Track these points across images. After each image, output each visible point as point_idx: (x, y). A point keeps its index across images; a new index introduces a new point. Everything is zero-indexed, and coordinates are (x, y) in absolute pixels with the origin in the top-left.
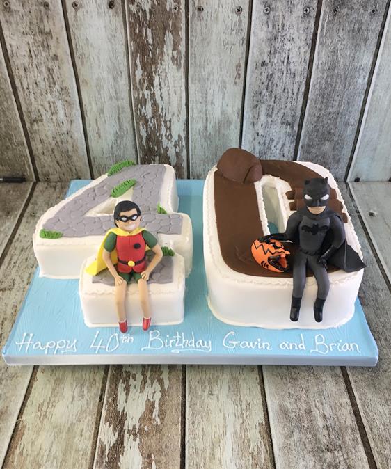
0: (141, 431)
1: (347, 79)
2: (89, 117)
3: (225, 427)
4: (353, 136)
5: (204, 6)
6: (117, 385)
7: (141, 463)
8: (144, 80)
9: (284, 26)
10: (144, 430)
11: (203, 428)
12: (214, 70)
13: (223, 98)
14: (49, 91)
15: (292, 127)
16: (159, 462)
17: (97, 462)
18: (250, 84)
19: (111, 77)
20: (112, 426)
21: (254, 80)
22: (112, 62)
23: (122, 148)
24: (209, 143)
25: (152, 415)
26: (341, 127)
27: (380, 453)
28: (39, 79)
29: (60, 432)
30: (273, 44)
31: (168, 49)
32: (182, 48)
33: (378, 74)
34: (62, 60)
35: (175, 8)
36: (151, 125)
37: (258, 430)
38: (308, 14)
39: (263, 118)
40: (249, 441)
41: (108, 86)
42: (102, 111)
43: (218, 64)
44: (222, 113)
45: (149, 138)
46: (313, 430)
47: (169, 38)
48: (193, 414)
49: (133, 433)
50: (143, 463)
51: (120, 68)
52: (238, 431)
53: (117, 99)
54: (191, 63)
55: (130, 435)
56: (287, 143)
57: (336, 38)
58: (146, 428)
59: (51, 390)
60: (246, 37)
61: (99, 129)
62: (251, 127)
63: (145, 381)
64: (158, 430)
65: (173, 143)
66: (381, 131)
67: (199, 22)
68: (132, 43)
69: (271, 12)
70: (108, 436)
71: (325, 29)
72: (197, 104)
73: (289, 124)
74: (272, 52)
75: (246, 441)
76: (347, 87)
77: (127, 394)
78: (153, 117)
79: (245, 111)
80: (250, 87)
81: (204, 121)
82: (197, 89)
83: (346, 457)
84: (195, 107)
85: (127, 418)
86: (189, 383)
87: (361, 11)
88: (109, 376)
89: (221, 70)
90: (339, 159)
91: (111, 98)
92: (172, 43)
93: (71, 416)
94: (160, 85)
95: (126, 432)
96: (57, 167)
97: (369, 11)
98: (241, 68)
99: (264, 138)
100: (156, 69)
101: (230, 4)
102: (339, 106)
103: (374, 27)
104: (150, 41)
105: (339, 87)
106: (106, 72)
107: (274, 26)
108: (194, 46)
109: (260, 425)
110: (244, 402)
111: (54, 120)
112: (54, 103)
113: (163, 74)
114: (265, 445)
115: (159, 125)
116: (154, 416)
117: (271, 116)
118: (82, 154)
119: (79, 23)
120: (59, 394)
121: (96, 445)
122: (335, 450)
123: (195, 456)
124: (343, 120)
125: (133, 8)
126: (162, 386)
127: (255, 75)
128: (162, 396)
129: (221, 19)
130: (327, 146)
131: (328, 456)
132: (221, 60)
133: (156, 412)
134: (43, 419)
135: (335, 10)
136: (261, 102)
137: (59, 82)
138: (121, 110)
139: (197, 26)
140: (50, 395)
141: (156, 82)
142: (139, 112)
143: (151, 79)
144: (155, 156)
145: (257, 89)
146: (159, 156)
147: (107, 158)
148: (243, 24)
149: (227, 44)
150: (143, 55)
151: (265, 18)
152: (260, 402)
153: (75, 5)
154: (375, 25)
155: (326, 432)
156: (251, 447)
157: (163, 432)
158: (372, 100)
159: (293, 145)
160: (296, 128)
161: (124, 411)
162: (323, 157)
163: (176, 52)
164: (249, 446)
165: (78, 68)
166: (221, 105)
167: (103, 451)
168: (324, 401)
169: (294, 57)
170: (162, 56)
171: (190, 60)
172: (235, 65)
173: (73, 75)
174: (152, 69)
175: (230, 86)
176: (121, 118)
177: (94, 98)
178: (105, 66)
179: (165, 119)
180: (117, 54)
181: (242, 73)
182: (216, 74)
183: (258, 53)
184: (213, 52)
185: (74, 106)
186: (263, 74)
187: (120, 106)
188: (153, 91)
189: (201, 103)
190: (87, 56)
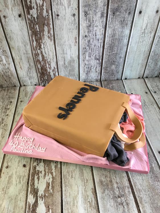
0: (45, 196)
1: (120, 40)
3: (78, 191)
4: (123, 62)
5: (59, 14)
6: (34, 177)
7: (45, 210)
8: (37, 46)
9: (93, 21)
10: (46, 195)
11: (69, 193)
12: (66, 41)
13: (71, 52)
15: (99, 60)
16: (53, 209)
17: (28, 212)
18: (81, 45)
19: (23, 45)
20: (33, 195)
21: (83, 43)
22: (23, 39)
23: (31, 73)
24: (66, 69)
25: (49, 189)
26: (118, 59)
27: (139, 197)
29: (12, 199)
30: (89, 28)
31: (46, 33)
32: (52, 32)
33: (132, 38)
34: (2, 39)
35: (47, 16)
36: (42, 63)
37: (91, 191)
38: (103, 15)
39: (87, 58)
40: (88, 196)
41: (22, 49)
42: (21, 59)
43: (67, 38)
44: (71, 57)
45: (42, 69)
46: (113, 189)
47: (46, 28)
48: (65, 186)
49: (41, 197)
50: (46, 210)
51: (26, 42)
52: (84, 193)
53: (27, 54)
54: (56, 38)
55: (40, 198)
56: (97, 67)
57: (115, 24)
58: (47, 195)
59: (7, 181)
60: (78, 26)
61: (21, 66)
62: (83, 62)
63: (45, 174)
64: (52, 195)
65: (52, 70)
66: (134, 60)
67: (58, 21)
68: (31, 31)
69: (88, 15)
70: (31, 200)
71: (110, 21)
72: (60, 54)
73: (98, 59)
74: (89, 31)
75: (87, 196)
76: (120, 44)
77: (38, 180)
78: (43, 60)
79: (80, 56)
80: (81, 46)
81: (64, 61)
82: (60, 49)
83: (126, 199)
84: (59, 56)
85: (39, 191)
86: (63, 173)
87: (125, 13)
88: (31, 173)
90: (118, 71)
91: (24, 54)
92: (47, 30)
93: (16, 192)
94: (44, 48)
95: (39, 197)
96: (5, 82)
97: (128, 13)
98: (77, 39)
99: (88, 66)
100: (42, 41)
101: (70, 13)
102: (117, 51)
103: (130, 19)
104: (38, 30)
105: (117, 43)
106: (21, 44)
107: (89, 21)
108: (57, 31)
109: (92, 189)
110: (85, 180)
111: (2, 64)
112: (1, 57)
113: (45, 43)
114: (94, 197)
115: (45, 63)
116: (50, 189)
117: (90, 57)
118: (15, 76)
119: (7, 24)
120: (11, 183)
121: (27, 204)
122: (121, 197)
123: (67, 205)
124: (119, 56)
125: (29, 17)
126: (52, 175)
127: (83, 41)
128: (53, 180)
129: (67, 19)
130: (113, 67)
131: (119, 199)
132: (68, 36)
133: (50, 187)
134: (5, 195)
135: (114, 13)
136: (86, 51)
137: (1, 48)
138: (29, 58)
139: (57, 22)
140: (7, 184)
141: (42, 47)
142: (36, 59)
143: (40, 45)
144: (45, 75)
145: (84, 47)
146: (47, 75)
147: (25, 77)
148: (76, 21)
149: (70, 29)
150: (35, 36)
151: (85, 18)
152: (92, 178)
153: (4, 17)
154: (130, 18)
155: (118, 189)
156: (89, 199)
157: (54, 196)
158: (130, 48)
159: (100, 68)
160: (101, 61)
161: (37, 188)
162: (112, 71)
163: (49, 34)
164: (88, 198)
165: (9, 42)
166: (70, 54)
167: (30, 206)
168: (116, 176)
169: (98, 33)
170: (44, 36)
171: (56, 37)
172: (74, 38)
173: (7, 45)
174: (40, 41)
175: (73, 46)
176: (29, 61)
177: (17, 54)
178: (20, 41)
179: (48, 61)
180: (25, 36)
181: (77, 41)
182: (67, 42)
183: (83, 32)
184: (65, 33)
185: (10, 58)
186: (86, 40)
187: (28, 57)
188: (41, 50)
189: (62, 54)
190: (12, 37)
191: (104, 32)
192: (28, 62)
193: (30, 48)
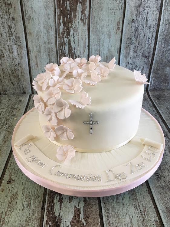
2: (32, 54)
8: (64, 32)
12: (104, 26)
13: (109, 42)
14: (8, 39)
15: (148, 59)
18: (125, 34)
19: (45, 30)
21: (128, 31)
22: (46, 21)
28: (3, 32)
30: (139, 9)
31: (79, 13)
32: (87, 13)
34: (17, 21)
39: (132, 54)
41: (43, 35)
42: (39, 51)
43: (107, 21)
51: (50, 25)
53: (48, 43)
54: (92, 22)
56: (145, 68)
61: (37, 62)
62: (125, 59)
68: (58, 10)
72: (94, 46)
73: (147, 57)
74: (138, 14)
78: (69, 54)
79: (122, 49)
80: (125, 36)
82: (95, 37)
84: (93, 47)
89: (109, 25)
91: (45, 43)
92: (81, 9)
94: (73, 35)
96: (12, 86)
98: (120, 23)
99: (132, 66)
100: (71, 25)
104: (69, 9)
106: (42, 27)
108: (94, 11)
111: (11, 57)
112: (11, 46)
113: (76, 29)
117: (136, 52)
118: (27, 77)
127: (128, 28)
132: (109, 19)
136: (131, 44)
137: (14, 33)
138: (50, 49)
141: (71, 33)
142: (61, 51)
143: (69, 31)
145: (129, 36)
149: (113, 9)
150: (64, 17)
163: (83, 15)
165: (26, 25)
166: (108, 46)
169: (150, 17)
170: (75, 18)
171: (91, 20)
172: (117, 22)
173: (23, 29)
174: (69, 25)
175: (113, 34)
176: (50, 55)
177: (35, 44)
178: (42, 23)
179: (76, 55)
180: (49, 17)
181: (121, 26)
182: (105, 28)
183: (130, 15)
184: (104, 14)
185: (24, 48)
186: (133, 27)
187: (50, 47)
188: (69, 39)
189: (97, 45)
190: (31, 17)
191: (158, 16)
192: (48, 56)
193: (55, 35)
